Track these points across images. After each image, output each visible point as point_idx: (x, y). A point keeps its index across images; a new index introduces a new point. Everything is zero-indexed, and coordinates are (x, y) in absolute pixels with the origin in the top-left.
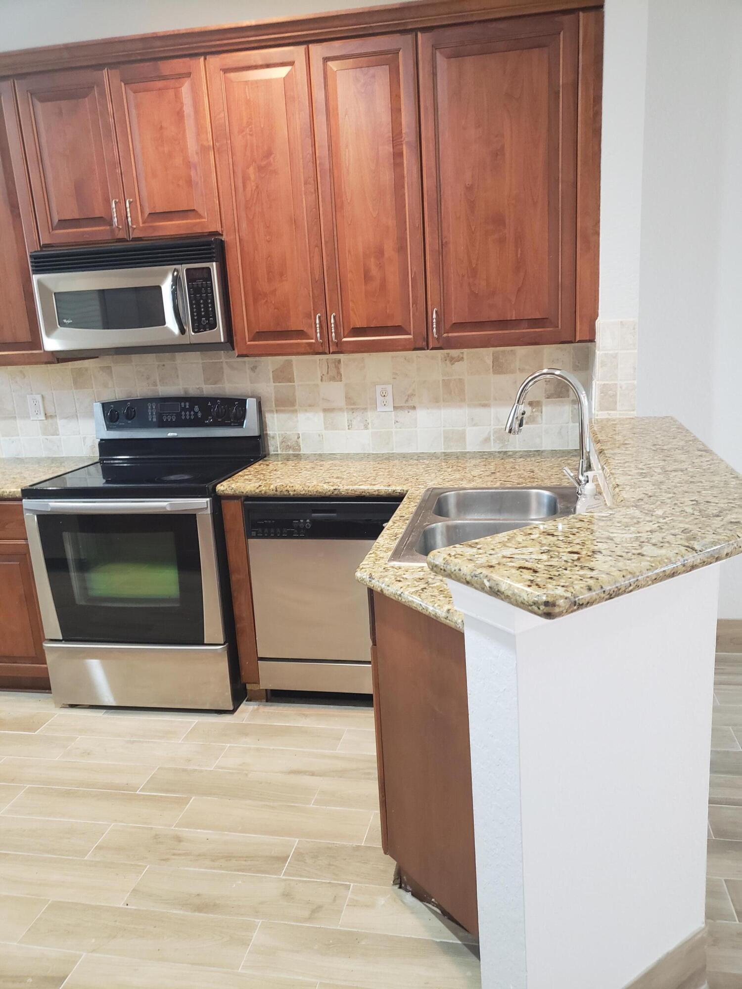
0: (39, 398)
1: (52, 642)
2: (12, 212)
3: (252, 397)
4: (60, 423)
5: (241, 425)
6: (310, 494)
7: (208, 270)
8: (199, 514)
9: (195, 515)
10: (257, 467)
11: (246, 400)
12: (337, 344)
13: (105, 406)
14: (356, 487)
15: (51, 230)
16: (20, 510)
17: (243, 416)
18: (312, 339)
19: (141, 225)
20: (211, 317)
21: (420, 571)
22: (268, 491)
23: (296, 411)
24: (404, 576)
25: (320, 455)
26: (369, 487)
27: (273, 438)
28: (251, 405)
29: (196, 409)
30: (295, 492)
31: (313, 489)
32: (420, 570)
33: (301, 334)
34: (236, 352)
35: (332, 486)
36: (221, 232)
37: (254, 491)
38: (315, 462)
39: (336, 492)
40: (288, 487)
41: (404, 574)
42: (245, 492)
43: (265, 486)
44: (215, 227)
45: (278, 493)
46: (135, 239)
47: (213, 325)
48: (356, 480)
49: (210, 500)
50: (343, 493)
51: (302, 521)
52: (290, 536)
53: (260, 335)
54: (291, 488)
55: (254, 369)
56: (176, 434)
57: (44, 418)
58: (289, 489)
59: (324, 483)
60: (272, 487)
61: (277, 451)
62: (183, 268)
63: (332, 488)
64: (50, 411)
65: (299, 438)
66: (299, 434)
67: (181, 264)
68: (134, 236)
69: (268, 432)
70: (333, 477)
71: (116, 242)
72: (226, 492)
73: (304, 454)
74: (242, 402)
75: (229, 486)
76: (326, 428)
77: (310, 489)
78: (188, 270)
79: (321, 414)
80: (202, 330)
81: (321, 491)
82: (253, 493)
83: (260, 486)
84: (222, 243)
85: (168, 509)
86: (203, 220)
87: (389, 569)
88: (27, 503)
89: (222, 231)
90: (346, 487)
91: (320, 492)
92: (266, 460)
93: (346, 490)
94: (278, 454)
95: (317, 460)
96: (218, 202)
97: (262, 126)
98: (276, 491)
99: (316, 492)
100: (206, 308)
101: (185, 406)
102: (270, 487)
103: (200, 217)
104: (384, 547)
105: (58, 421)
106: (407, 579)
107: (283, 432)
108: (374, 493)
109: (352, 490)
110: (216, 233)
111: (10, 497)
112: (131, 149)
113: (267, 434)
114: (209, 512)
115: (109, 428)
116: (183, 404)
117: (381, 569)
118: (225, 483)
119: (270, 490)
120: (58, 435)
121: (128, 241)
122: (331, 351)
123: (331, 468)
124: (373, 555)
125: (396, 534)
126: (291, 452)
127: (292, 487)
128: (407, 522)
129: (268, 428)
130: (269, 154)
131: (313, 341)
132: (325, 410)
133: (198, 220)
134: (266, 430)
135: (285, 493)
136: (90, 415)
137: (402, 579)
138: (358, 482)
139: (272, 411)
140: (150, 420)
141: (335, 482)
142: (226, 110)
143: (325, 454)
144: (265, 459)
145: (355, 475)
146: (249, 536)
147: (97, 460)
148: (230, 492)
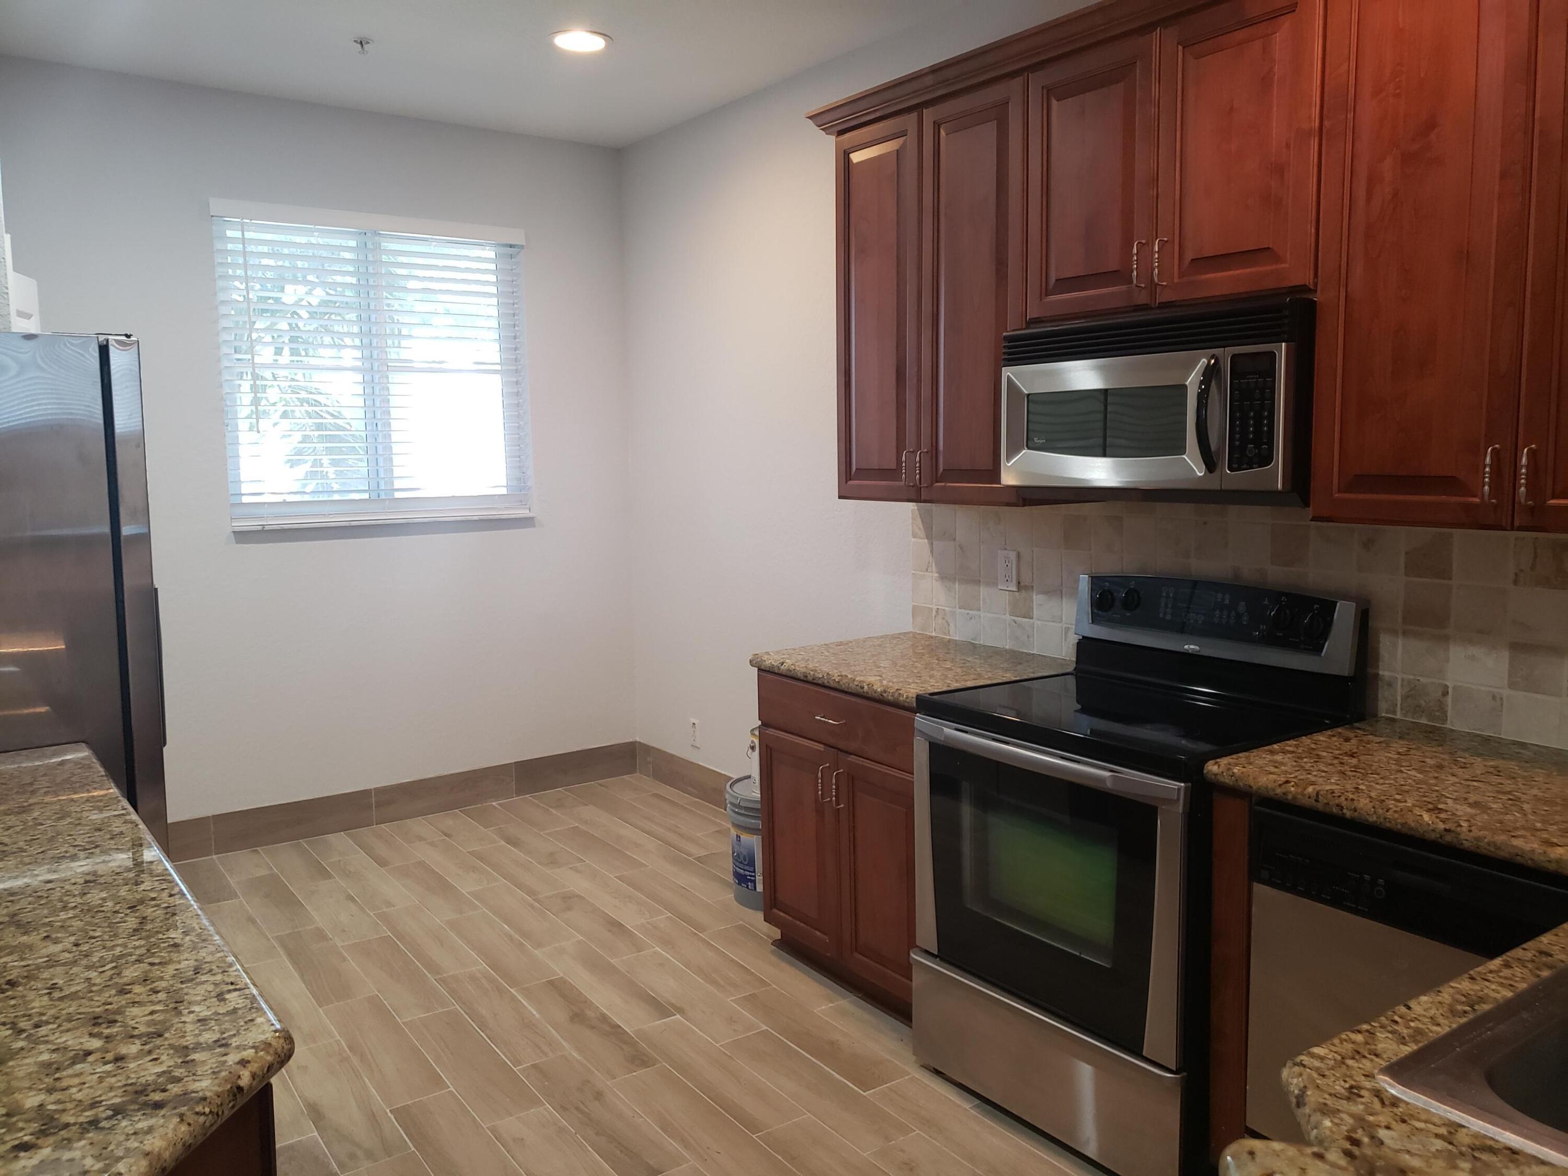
0: (1013, 555)
1: (924, 955)
2: (998, 271)
3: (1346, 597)
4: (1037, 598)
5: (1318, 649)
6: (1388, 825)
7: (1271, 356)
8: (1162, 808)
9: (1157, 808)
10: (1322, 738)
11: (1335, 604)
12: (1532, 510)
13: (1096, 581)
14: (1501, 838)
15: (1043, 296)
16: (910, 729)
17: (1324, 633)
18: (1475, 496)
19: (1176, 280)
20: (1265, 444)
21: (1437, 1136)
22: (1300, 796)
23: (1445, 639)
24: (1382, 1133)
25: (1487, 740)
26: (1536, 846)
27: (1390, 685)
28: (1344, 614)
29: (1242, 607)
30: (1356, 814)
31: (1396, 816)
32: (1443, 1131)
33: (1450, 483)
34: (1310, 512)
35: (1443, 821)
36: (1312, 287)
37: (1274, 790)
38: (1460, 753)
39: (1448, 838)
40: (1343, 798)
41: (1388, 1128)
42: (1255, 788)
43: (1296, 785)
44: (1302, 277)
45: (1320, 806)
46: (1163, 306)
47: (1267, 459)
48: (1516, 821)
49: (1186, 788)
50: (1466, 844)
51: (1367, 877)
52: (1336, 902)
53: (1361, 482)
54: (1349, 803)
55: (1368, 544)
56: (1197, 648)
57: (1014, 589)
58: (1344, 803)
59: (1429, 810)
60: (1310, 789)
61: (1394, 712)
62: (1226, 354)
63: (1441, 826)
64: (1026, 580)
65: (1445, 694)
66: (1447, 687)
67: (1224, 347)
68: (1160, 301)
69: (1381, 673)
70: (1466, 799)
71: (1135, 311)
72: (1222, 779)
73: (1453, 731)
74: (1328, 608)
75: (1229, 769)
76: (1512, 685)
77: (1389, 815)
78: (1234, 357)
79: (1505, 654)
80: (1245, 466)
81: (1413, 825)
82: (1271, 793)
83: (1287, 782)
84: (1311, 306)
85: (1109, 784)
86: (1283, 266)
87: (1363, 1093)
88: (921, 721)
89: (1316, 284)
90: (1476, 833)
91: (1411, 829)
92: (1353, 728)
93: (1478, 839)
94: (1394, 720)
95: (1467, 750)
96: (1313, 231)
97: (1422, 75)
98: (1317, 801)
99: (1403, 824)
100: (1258, 425)
101: (1223, 599)
102: (1305, 789)
103: (1277, 259)
104: (1412, 1024)
105: (1034, 596)
106: (1382, 1143)
107: (1412, 677)
108: (1547, 865)
109: (1489, 844)
110: (1304, 289)
111: (907, 704)
112: (1178, 153)
113: (1377, 676)
114: (1181, 811)
115: (1095, 620)
116: (1220, 596)
117: (1339, 1087)
118: (1224, 761)
119: (1304, 795)
120: (1032, 618)
121: (1151, 308)
122: (1517, 523)
123: (1482, 778)
124: (1359, 1038)
125: (1482, 1000)
126: (1424, 721)
127: (1353, 800)
128: (1545, 973)
129: (1381, 664)
130: (1431, 125)
131: (1477, 500)
132: (1516, 647)
133: (1273, 267)
134: (1377, 667)
135: (1335, 810)
136: (1074, 591)
137: (1366, 1140)
138: (1516, 829)
139: (1394, 632)
140: (1161, 615)
141: (1459, 813)
142: (1353, 56)
143: (1499, 741)
144: (1357, 725)
145: (1526, 807)
146: (1254, 875)
147: (1070, 669)
148: (1227, 780)
